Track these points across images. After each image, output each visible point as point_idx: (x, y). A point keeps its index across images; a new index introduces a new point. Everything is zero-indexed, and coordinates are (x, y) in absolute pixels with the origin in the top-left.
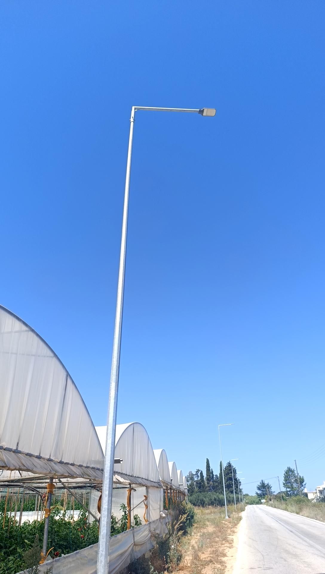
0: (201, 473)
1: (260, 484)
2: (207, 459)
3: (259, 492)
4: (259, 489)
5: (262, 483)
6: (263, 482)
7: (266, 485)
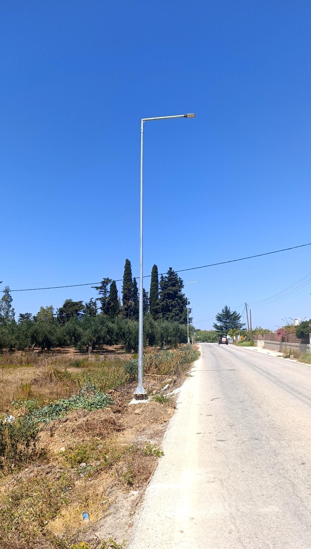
0: (114, 286)
1: (221, 312)
2: (127, 260)
3: (219, 324)
4: (219, 319)
5: (224, 311)
6: (228, 310)
7: (232, 313)
